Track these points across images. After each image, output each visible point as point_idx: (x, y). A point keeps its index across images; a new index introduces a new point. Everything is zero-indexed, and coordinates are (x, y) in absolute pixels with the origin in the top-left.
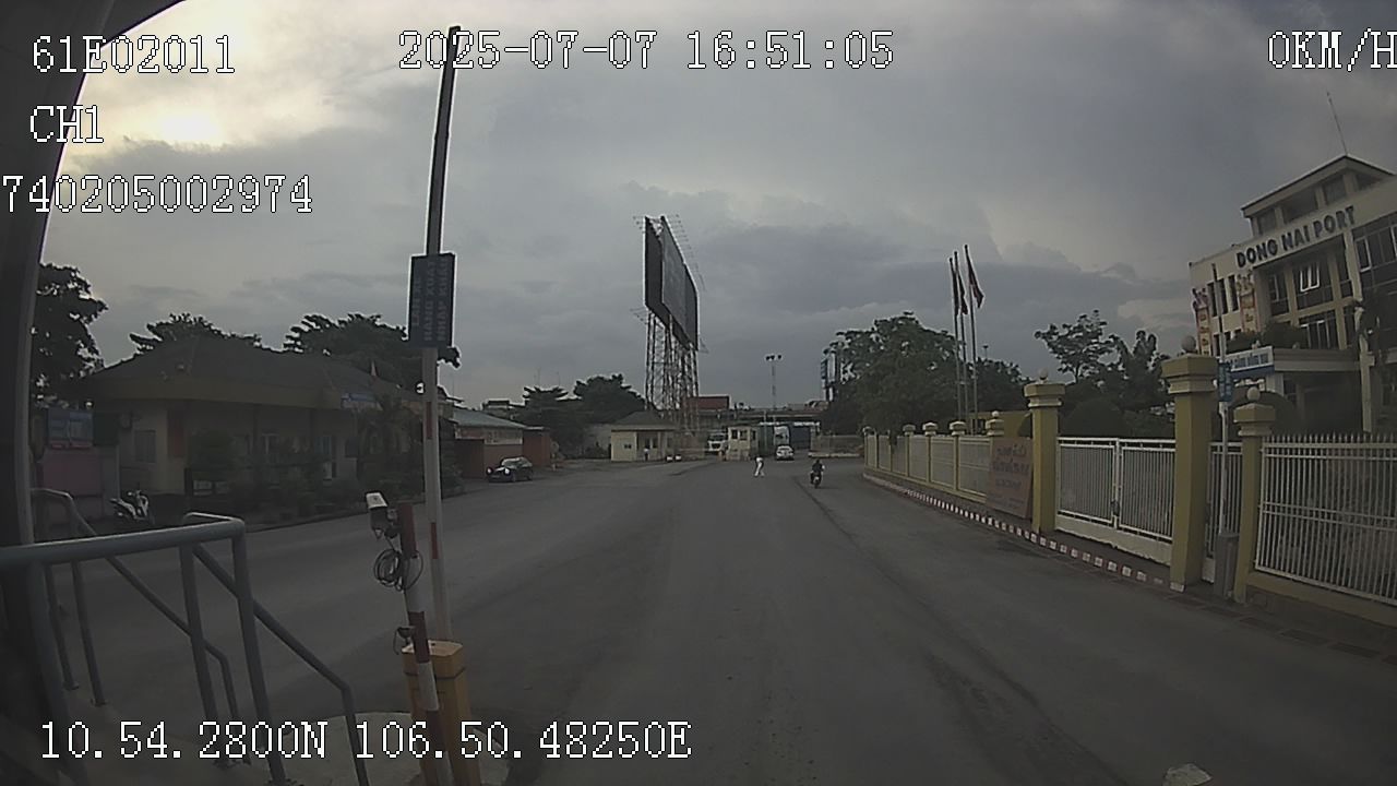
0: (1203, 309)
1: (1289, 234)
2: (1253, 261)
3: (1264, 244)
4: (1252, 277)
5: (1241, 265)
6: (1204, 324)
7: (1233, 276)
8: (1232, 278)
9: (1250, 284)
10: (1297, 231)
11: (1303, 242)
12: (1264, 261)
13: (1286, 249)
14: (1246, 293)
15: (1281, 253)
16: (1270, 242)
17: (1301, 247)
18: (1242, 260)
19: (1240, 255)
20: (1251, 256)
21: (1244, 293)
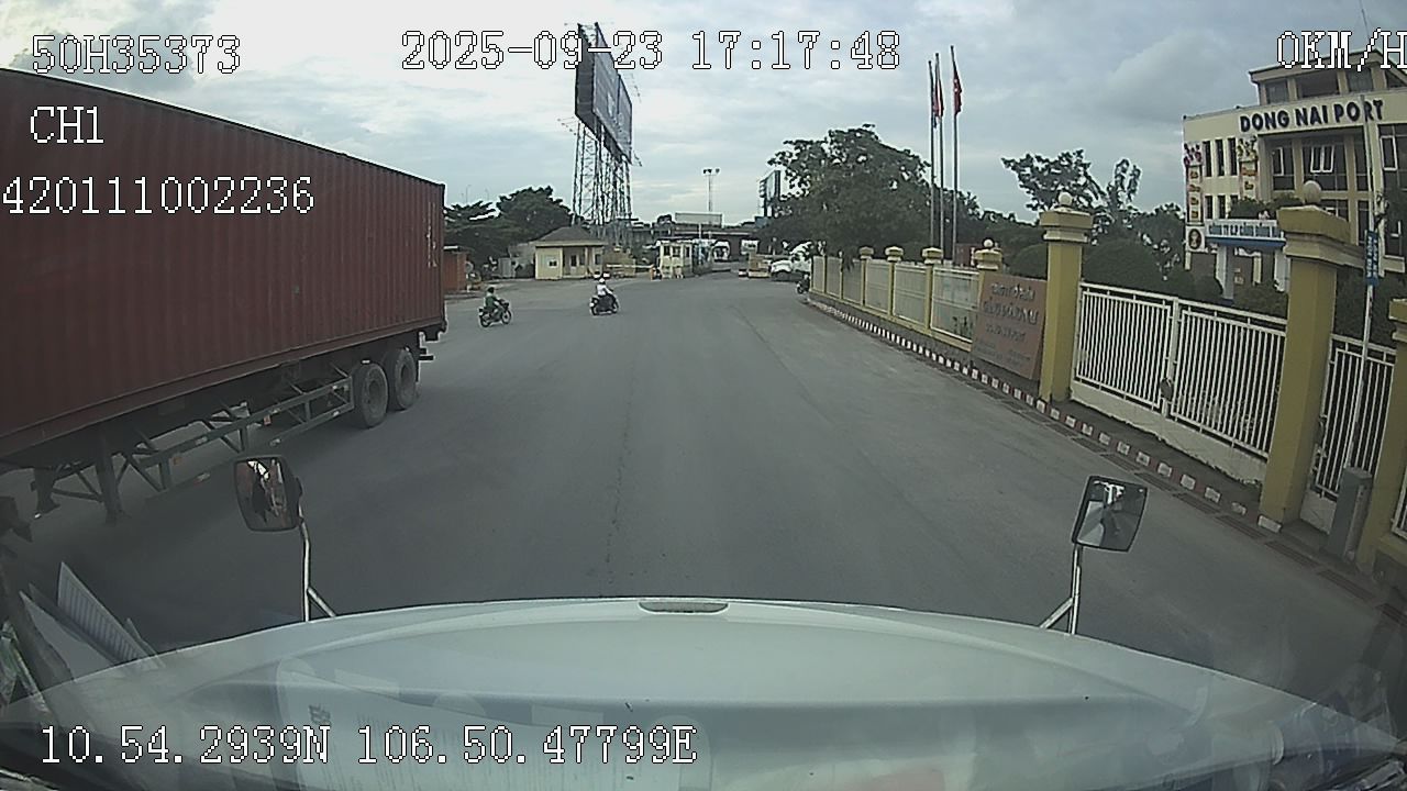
0: (1195, 166)
1: (1304, 110)
2: (1259, 128)
3: (1273, 114)
4: (1256, 144)
5: (1244, 129)
6: (1195, 182)
7: (1234, 139)
8: (1232, 141)
9: (1254, 151)
10: (1314, 109)
11: (1320, 122)
12: (1272, 131)
13: (1299, 124)
14: (1249, 159)
15: (1293, 127)
16: (1282, 113)
17: (1317, 126)
18: (1245, 123)
19: (1243, 119)
20: (1258, 123)
21: (1245, 158)
